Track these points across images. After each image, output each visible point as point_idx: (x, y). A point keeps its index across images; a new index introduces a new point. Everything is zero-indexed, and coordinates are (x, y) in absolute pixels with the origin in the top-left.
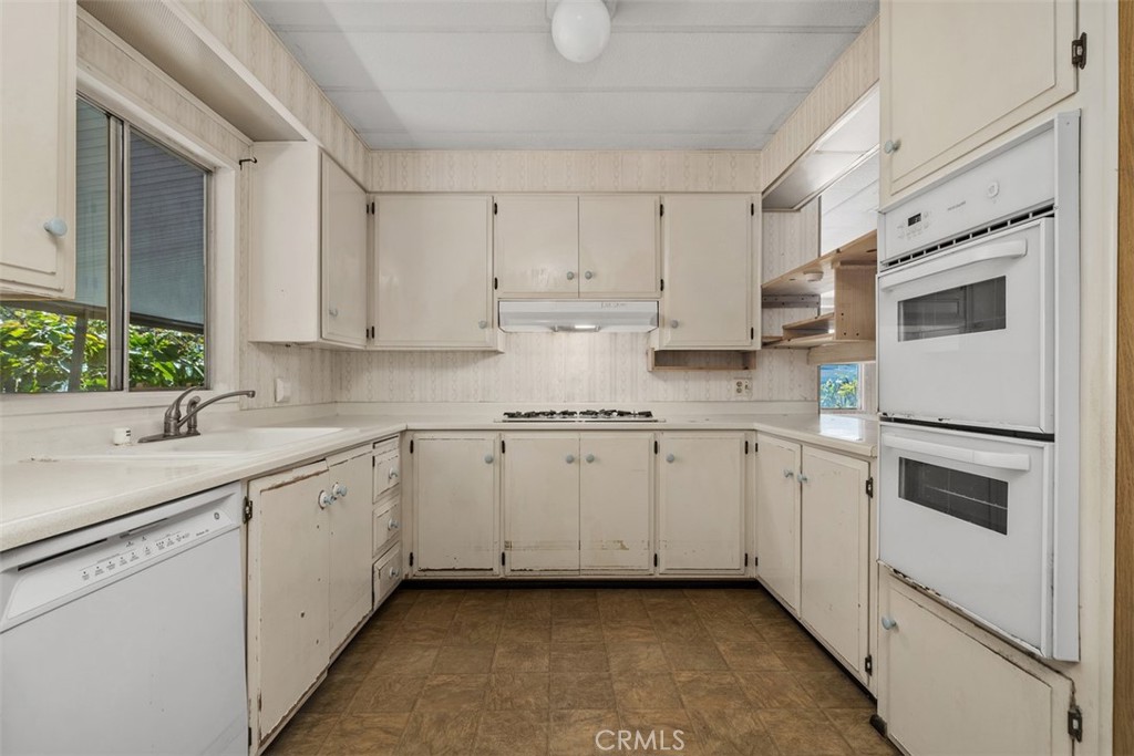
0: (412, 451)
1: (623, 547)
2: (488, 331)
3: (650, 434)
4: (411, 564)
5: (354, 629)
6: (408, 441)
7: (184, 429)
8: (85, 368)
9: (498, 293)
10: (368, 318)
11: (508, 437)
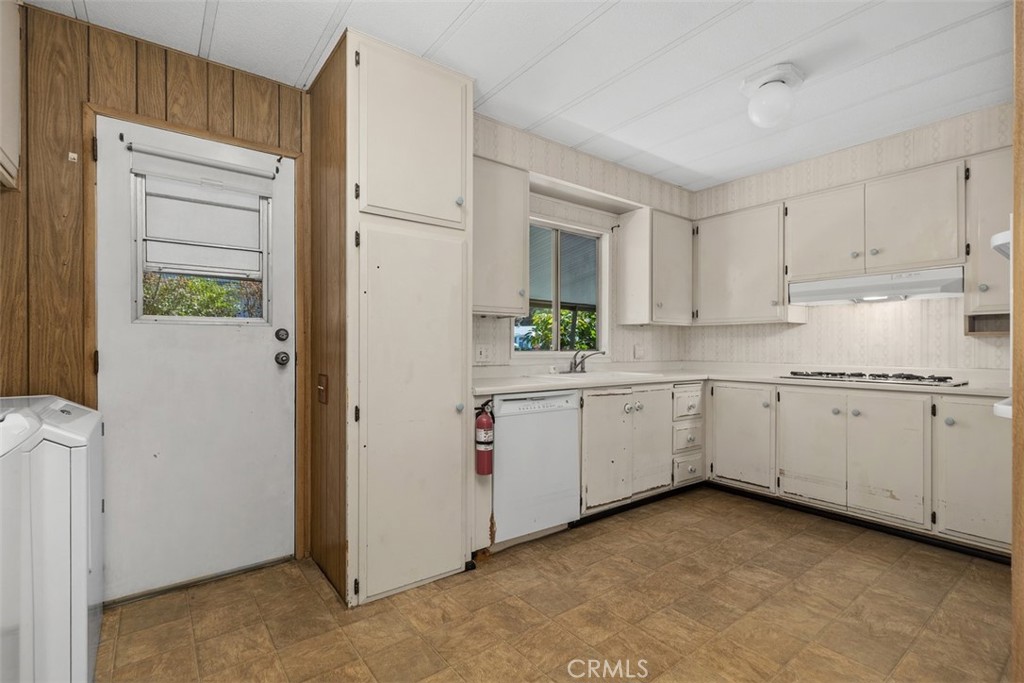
0: (712, 394)
1: (893, 497)
2: (779, 309)
3: (928, 397)
4: (712, 471)
5: (654, 489)
6: (709, 387)
7: (579, 368)
8: (577, 339)
9: (789, 277)
10: (693, 304)
11: (781, 389)
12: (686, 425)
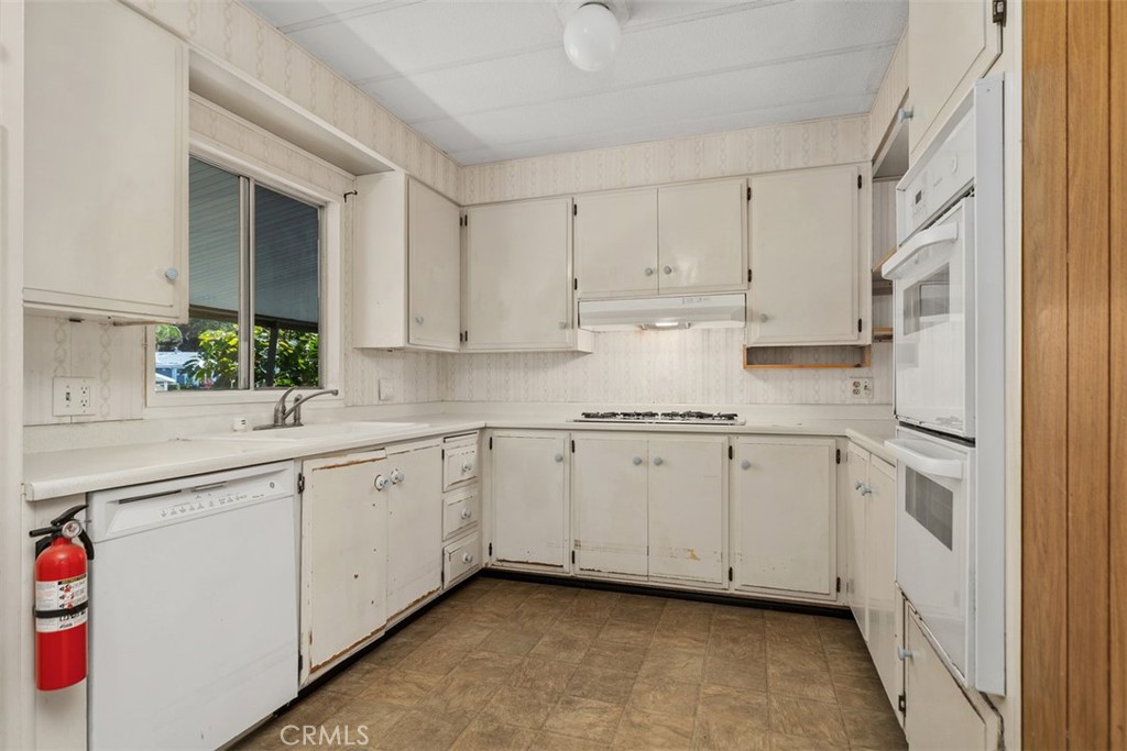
0: (491, 448)
1: (694, 557)
2: (568, 332)
3: (725, 438)
4: (490, 554)
5: (418, 601)
6: (486, 437)
7: (290, 419)
8: (277, 370)
9: (579, 293)
10: (462, 323)
11: (577, 437)
12: (460, 494)
